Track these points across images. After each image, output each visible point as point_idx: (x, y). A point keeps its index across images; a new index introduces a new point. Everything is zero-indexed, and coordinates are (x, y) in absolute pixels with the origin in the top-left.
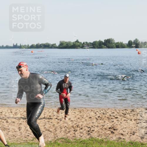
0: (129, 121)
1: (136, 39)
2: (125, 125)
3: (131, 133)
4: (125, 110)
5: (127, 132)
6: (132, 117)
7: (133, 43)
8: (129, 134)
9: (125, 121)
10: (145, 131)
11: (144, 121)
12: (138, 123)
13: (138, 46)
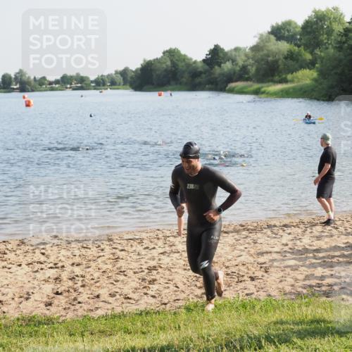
0: (14, 268)
1: (21, 71)
2: (7, 279)
3: (21, 297)
4: (4, 242)
5: (10, 295)
6: (21, 257)
7: (13, 79)
8: (16, 299)
9: (6, 270)
10: (53, 289)
11: (51, 265)
12: (37, 271)
13: (27, 86)
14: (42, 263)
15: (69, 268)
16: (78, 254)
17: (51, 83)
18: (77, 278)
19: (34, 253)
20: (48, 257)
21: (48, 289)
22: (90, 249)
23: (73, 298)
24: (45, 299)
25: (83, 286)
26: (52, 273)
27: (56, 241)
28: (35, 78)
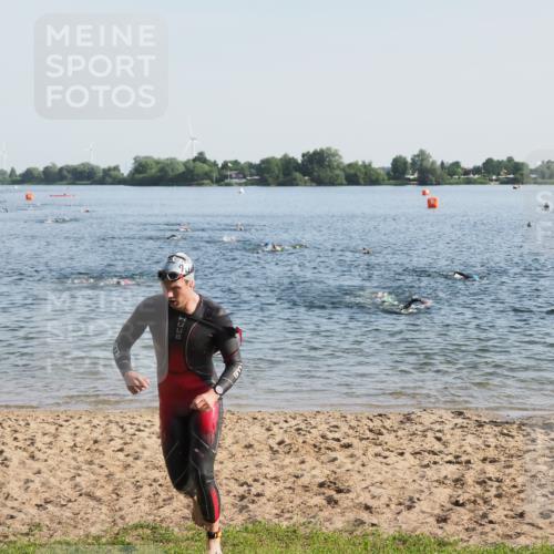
0: (393, 458)
1: (422, 153)
2: (380, 473)
3: (400, 504)
4: (380, 415)
5: (384, 500)
6: (404, 441)
7: (409, 166)
8: (393, 506)
9: (380, 459)
10: (451, 497)
11: (450, 458)
12: (427, 466)
13: (430, 177)
14: (435, 454)
15: (477, 466)
16: (492, 445)
17: (466, 172)
18: (490, 483)
19: (425, 436)
20: (445, 444)
21: (443, 494)
22: (512, 437)
23: (481, 513)
24: (437, 511)
25: (499, 496)
26: (451, 471)
27: (459, 421)
28: (442, 163)
